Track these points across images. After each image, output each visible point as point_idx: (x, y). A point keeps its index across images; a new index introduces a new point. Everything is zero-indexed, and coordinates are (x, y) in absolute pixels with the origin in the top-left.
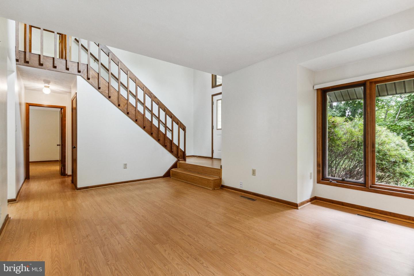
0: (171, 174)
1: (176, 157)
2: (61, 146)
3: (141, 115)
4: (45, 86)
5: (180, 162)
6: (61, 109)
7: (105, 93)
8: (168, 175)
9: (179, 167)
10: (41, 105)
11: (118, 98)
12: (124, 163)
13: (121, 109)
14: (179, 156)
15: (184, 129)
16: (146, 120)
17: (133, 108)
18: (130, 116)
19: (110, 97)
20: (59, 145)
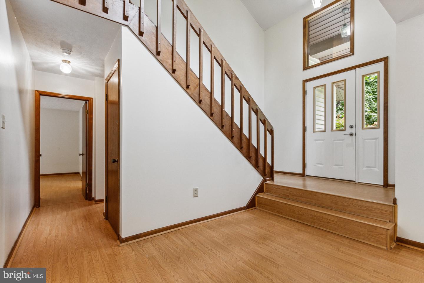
0: (256, 202)
1: (262, 175)
2: (85, 156)
3: (217, 106)
4: (63, 61)
5: (268, 182)
6: (86, 103)
7: (167, 62)
8: (252, 204)
9: (267, 191)
10: (58, 94)
11: (185, 74)
12: (194, 188)
13: (190, 93)
14: (266, 174)
15: (271, 132)
16: (225, 114)
17: (207, 93)
18: (203, 106)
19: (174, 71)
20: (83, 155)
